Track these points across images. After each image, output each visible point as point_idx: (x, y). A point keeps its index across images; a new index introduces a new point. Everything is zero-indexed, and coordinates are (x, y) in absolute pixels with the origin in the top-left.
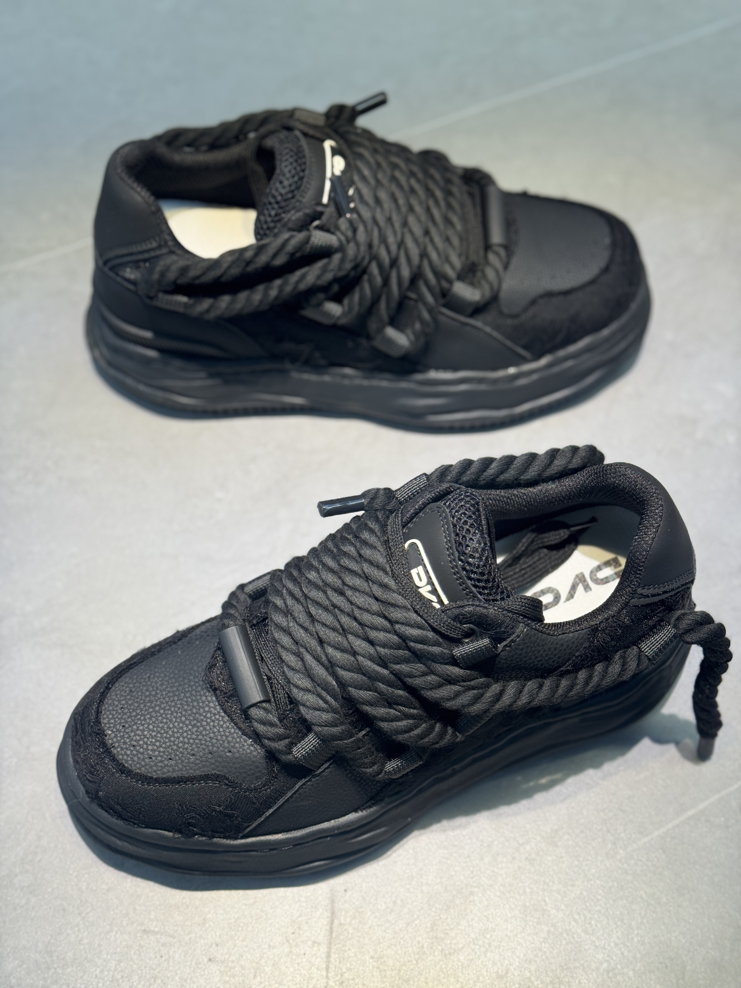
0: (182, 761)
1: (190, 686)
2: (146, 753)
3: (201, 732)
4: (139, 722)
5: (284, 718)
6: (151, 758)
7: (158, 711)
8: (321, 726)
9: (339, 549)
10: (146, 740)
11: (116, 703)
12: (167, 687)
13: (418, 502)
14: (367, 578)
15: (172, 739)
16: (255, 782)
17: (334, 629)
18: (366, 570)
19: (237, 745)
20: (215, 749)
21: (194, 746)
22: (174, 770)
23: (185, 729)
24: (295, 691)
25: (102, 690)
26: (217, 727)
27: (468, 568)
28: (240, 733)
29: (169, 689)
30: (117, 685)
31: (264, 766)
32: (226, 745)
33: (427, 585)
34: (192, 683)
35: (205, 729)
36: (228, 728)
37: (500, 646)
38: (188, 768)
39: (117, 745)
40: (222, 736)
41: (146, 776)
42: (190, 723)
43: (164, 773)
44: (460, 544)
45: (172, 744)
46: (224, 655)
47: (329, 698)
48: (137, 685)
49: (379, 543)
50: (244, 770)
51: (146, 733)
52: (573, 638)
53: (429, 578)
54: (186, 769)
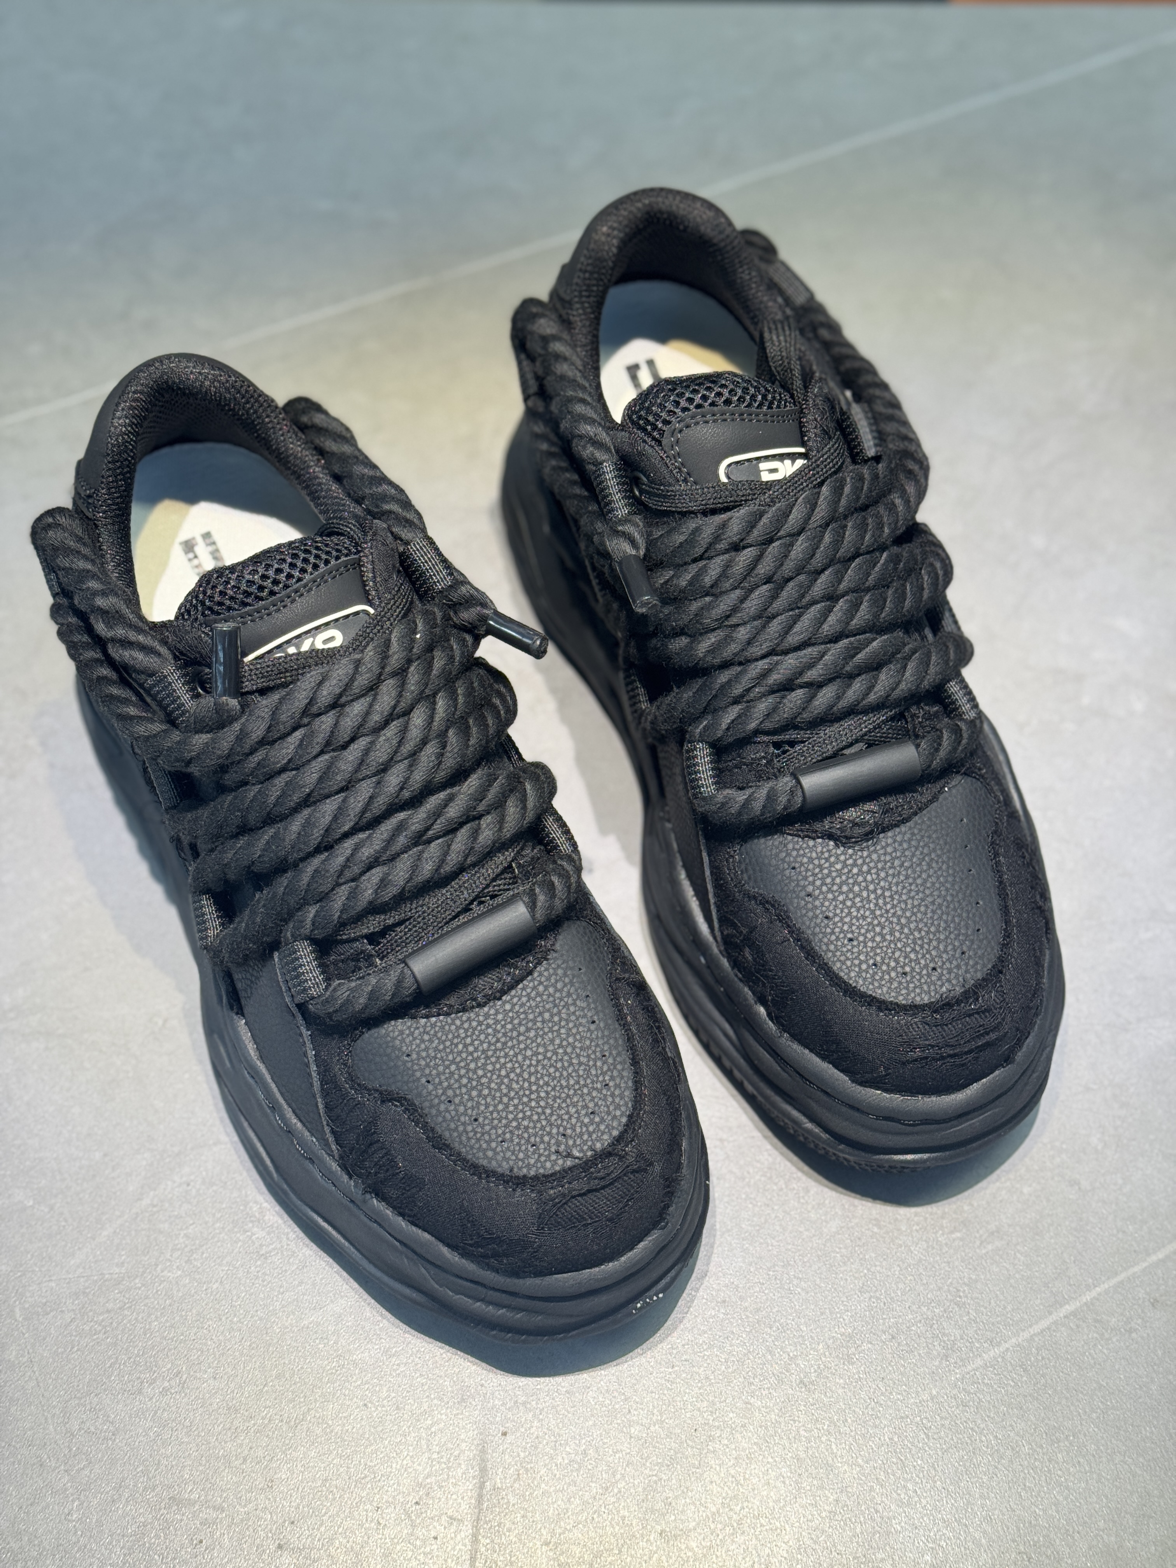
0: (978, 888)
3: (938, 856)
6: (977, 931)
10: (952, 936)
11: (895, 984)
15: (949, 898)
20: (959, 839)
21: (958, 867)
23: (934, 879)
26: (930, 833)
28: (935, 804)
32: (952, 824)
33: (783, 463)
36: (930, 819)
38: (986, 881)
40: (942, 829)
41: (1002, 941)
42: (925, 871)
45: (956, 899)
50: (981, 809)
51: (942, 937)
53: (774, 457)
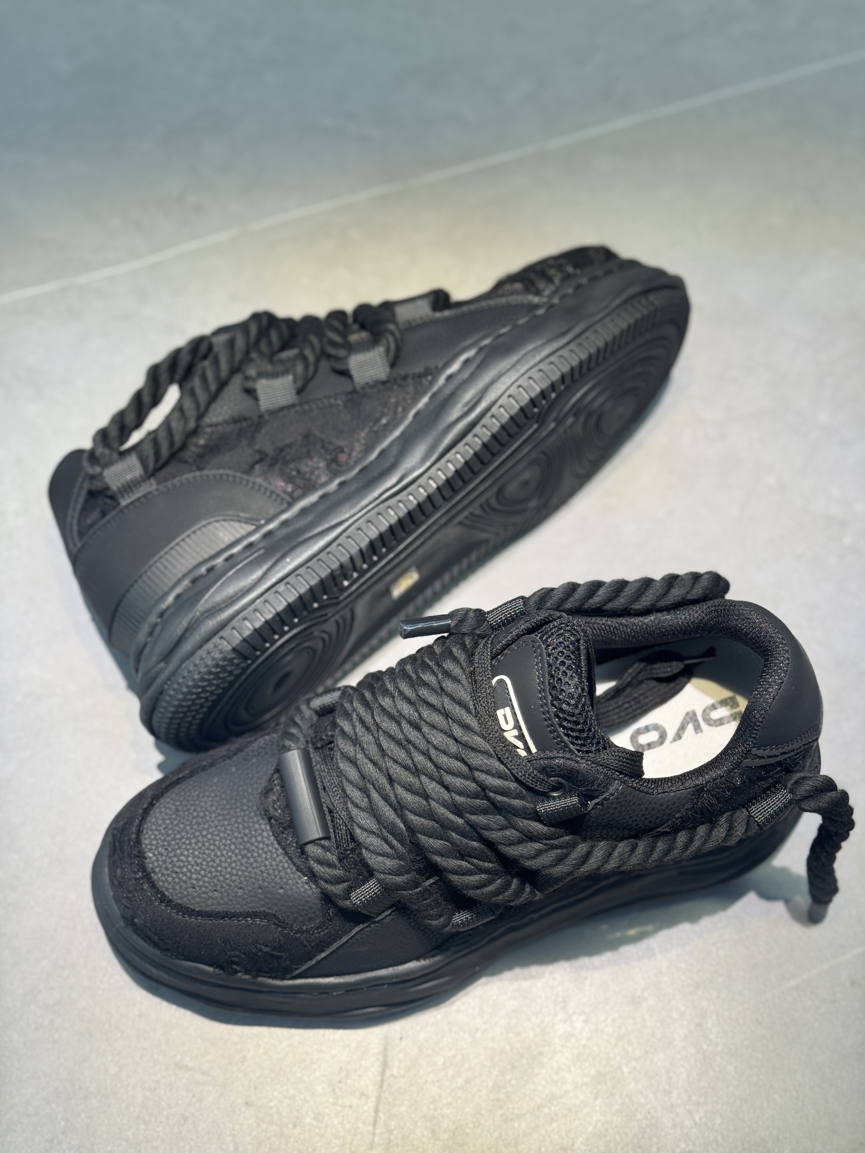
0: (229, 894)
1: (242, 810)
2: (189, 882)
3: (251, 864)
4: (184, 846)
5: (344, 858)
6: (194, 888)
7: (206, 836)
8: (384, 873)
9: (419, 677)
10: (190, 867)
11: (160, 822)
12: (217, 809)
13: (512, 633)
14: (447, 715)
15: (219, 869)
16: (307, 923)
17: (406, 768)
18: (446, 706)
19: (290, 882)
20: (266, 884)
21: (243, 879)
22: (219, 904)
23: (234, 858)
24: (358, 831)
25: (145, 806)
26: (270, 860)
27: (562, 716)
28: (294, 868)
29: (218, 811)
30: (162, 801)
31: (319, 907)
32: (277, 880)
33: (513, 729)
34: (245, 808)
35: (256, 861)
36: (281, 861)
37: (591, 804)
38: (234, 902)
39: (157, 870)
40: (274, 870)
41: (188, 908)
42: (240, 852)
43: (207, 906)
44: (554, 687)
45: (218, 874)
46: (282, 779)
47: (395, 842)
48: (184, 803)
49: (464, 676)
50: (296, 910)
51: (190, 859)
52: (674, 797)
53: (516, 721)
54: (233, 904)
